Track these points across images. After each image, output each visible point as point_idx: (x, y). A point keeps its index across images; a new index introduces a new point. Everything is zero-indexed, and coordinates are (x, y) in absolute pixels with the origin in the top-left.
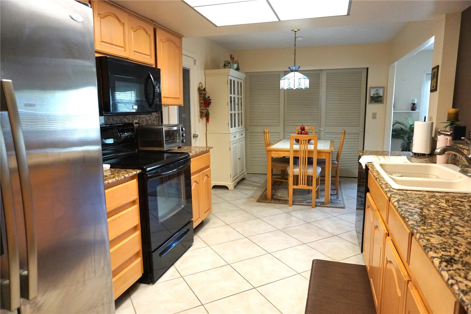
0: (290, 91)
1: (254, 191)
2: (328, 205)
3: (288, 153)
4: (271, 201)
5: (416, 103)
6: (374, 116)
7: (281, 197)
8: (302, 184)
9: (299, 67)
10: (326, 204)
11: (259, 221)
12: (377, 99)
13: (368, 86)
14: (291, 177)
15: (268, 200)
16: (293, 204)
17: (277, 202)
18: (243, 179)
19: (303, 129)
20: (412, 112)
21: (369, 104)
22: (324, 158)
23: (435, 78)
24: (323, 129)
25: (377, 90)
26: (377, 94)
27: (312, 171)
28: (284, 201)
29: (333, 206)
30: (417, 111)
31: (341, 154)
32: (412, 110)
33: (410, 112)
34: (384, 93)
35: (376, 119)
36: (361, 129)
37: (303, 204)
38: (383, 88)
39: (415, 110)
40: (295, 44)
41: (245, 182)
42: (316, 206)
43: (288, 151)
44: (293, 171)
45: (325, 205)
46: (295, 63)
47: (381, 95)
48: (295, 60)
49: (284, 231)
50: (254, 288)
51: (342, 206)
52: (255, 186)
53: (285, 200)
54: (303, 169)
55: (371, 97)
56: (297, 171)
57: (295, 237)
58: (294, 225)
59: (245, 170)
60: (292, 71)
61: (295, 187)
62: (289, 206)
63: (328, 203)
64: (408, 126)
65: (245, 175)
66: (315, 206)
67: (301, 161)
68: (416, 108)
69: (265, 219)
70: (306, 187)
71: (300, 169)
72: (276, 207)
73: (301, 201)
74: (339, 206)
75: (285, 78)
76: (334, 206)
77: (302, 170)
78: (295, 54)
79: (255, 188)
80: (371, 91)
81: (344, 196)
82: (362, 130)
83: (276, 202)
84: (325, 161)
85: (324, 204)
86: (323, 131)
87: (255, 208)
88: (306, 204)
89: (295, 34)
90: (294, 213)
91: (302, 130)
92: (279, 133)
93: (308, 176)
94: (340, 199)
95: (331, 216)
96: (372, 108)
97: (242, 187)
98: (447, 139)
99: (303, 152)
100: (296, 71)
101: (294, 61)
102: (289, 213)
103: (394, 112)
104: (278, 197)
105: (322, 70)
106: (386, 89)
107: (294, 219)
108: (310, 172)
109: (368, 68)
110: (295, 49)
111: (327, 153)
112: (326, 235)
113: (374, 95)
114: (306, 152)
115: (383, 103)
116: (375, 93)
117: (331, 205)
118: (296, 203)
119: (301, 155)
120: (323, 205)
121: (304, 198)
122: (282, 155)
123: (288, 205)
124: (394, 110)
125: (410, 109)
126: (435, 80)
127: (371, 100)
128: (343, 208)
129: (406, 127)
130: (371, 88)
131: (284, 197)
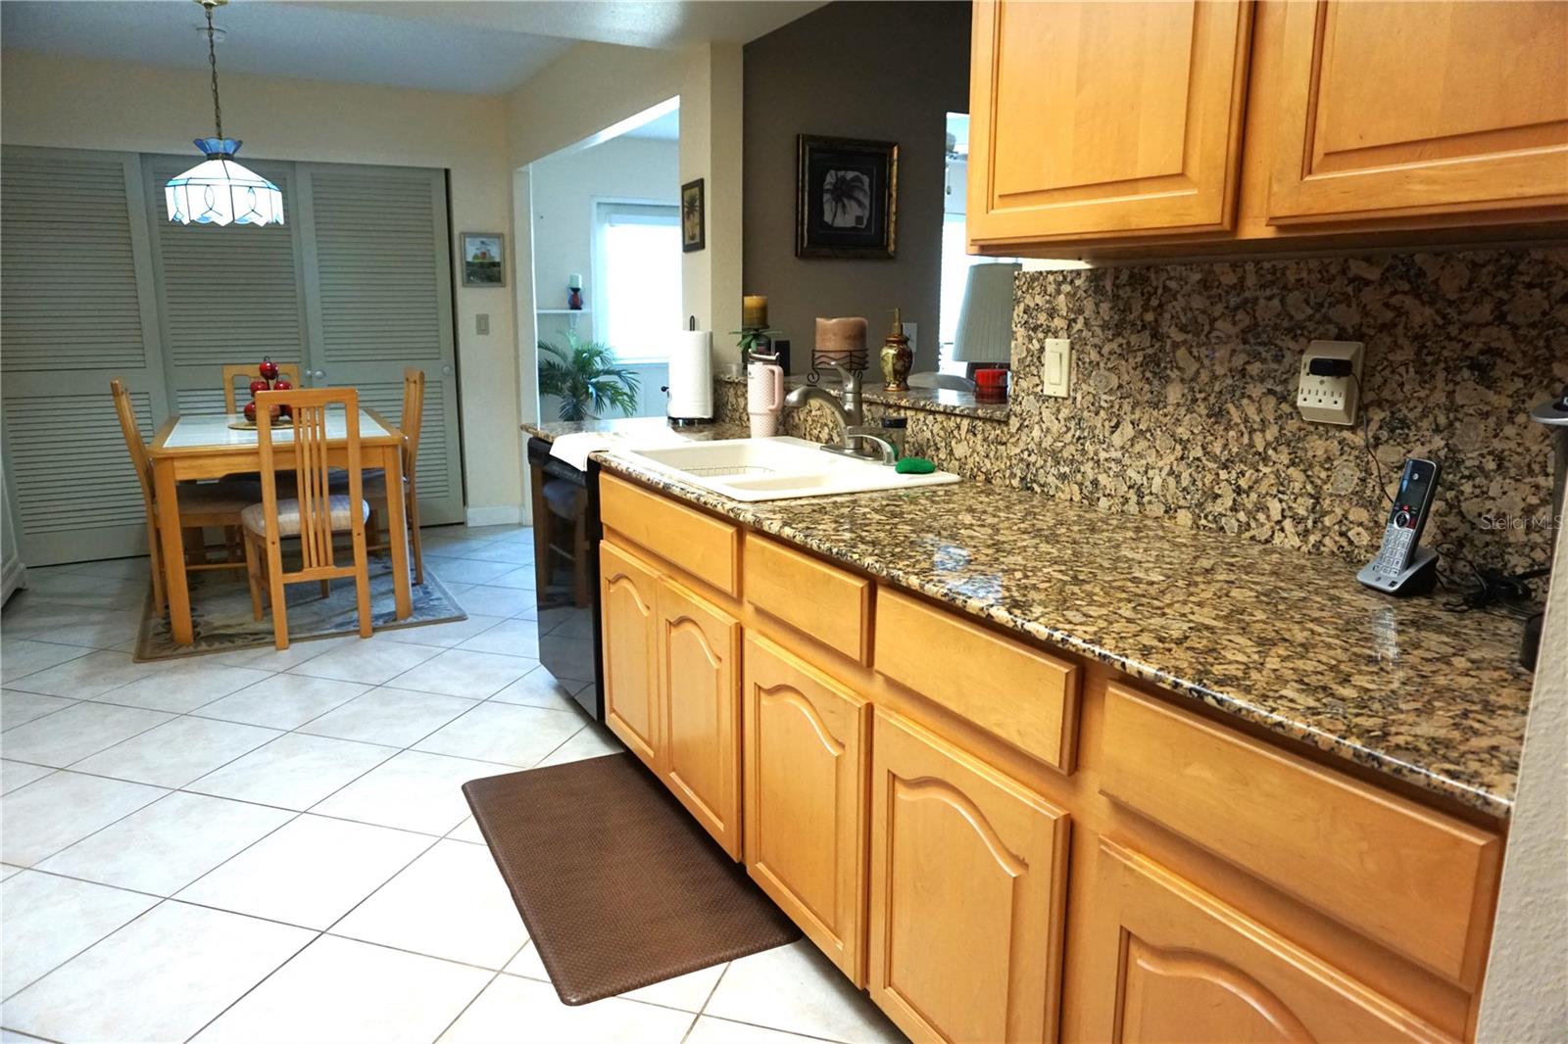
0: (203, 232)
1: (98, 628)
2: (410, 620)
3: (249, 459)
4: (196, 647)
5: (580, 286)
6: (483, 325)
7: (229, 626)
8: (319, 565)
9: (239, 144)
10: (404, 618)
11: (189, 723)
12: (488, 272)
13: (456, 232)
14: (273, 543)
15: (181, 646)
16: (291, 641)
17: (224, 646)
18: (18, 592)
19: (270, 373)
20: (574, 315)
21: (464, 285)
22: (380, 465)
23: (697, 214)
24: (318, 373)
25: (483, 243)
26: (484, 254)
27: (348, 513)
28: (251, 638)
29: (426, 618)
30: (585, 310)
31: (420, 446)
32: (572, 308)
33: (567, 315)
34: (503, 254)
35: (488, 333)
36: (446, 369)
37: (326, 632)
38: (499, 236)
39: (580, 309)
40: (212, 55)
41: (30, 600)
42: (375, 630)
43: (254, 453)
44: (274, 520)
45: (402, 622)
46: (218, 125)
47: (497, 260)
48: (218, 117)
49: (308, 728)
50: (323, 933)
51: (456, 614)
52: (92, 608)
53: (251, 634)
54: (314, 510)
55: (469, 264)
56: (290, 519)
57: (364, 737)
58: (334, 705)
59: (16, 556)
60: (212, 157)
61: (294, 578)
62: (278, 649)
63: (410, 615)
64: (571, 356)
65: (21, 574)
66: (370, 629)
67: (304, 484)
68: (582, 302)
69: (208, 711)
70: (332, 572)
71: (305, 511)
72: (228, 662)
73: (312, 623)
74: (448, 616)
75: (191, 182)
76: (430, 618)
77: (312, 516)
78: (215, 91)
79: (95, 617)
80: (467, 245)
81: (444, 585)
82: (449, 370)
83: (217, 645)
84: (384, 476)
85: (395, 620)
86: (320, 378)
87: (144, 682)
88: (333, 631)
89: (209, 18)
90: (310, 668)
91: (267, 378)
92: (146, 396)
93: (336, 534)
94: (437, 594)
95: (440, 650)
96: (473, 300)
97: (32, 623)
98: (773, 372)
99: (311, 450)
100: (227, 157)
101: (214, 117)
102: (293, 671)
103: (538, 315)
104: (216, 628)
105: (293, 163)
106: (507, 239)
107: (317, 684)
108: (338, 518)
109: (447, 172)
110: (214, 72)
111: (388, 446)
112: (457, 706)
113: (475, 257)
114: (319, 450)
115: (504, 286)
116: (479, 252)
117: (421, 619)
118: (298, 636)
119: (304, 467)
120: (394, 623)
121: (316, 613)
122: (218, 470)
123: (273, 648)
124: (538, 308)
125: (568, 305)
126: (696, 219)
127: (469, 275)
128: (462, 618)
129: (564, 357)
130: (465, 235)
131: (241, 624)
